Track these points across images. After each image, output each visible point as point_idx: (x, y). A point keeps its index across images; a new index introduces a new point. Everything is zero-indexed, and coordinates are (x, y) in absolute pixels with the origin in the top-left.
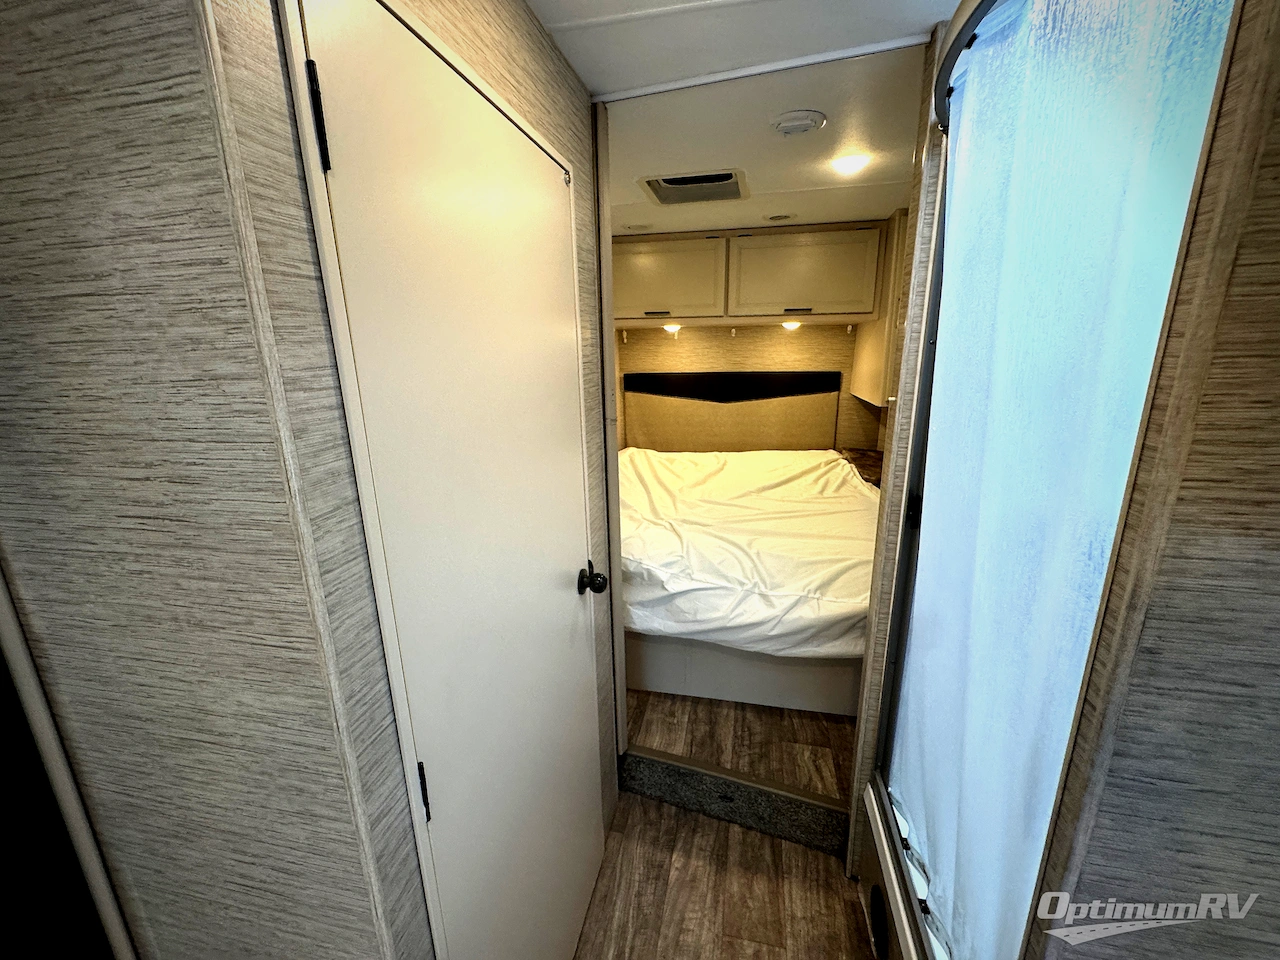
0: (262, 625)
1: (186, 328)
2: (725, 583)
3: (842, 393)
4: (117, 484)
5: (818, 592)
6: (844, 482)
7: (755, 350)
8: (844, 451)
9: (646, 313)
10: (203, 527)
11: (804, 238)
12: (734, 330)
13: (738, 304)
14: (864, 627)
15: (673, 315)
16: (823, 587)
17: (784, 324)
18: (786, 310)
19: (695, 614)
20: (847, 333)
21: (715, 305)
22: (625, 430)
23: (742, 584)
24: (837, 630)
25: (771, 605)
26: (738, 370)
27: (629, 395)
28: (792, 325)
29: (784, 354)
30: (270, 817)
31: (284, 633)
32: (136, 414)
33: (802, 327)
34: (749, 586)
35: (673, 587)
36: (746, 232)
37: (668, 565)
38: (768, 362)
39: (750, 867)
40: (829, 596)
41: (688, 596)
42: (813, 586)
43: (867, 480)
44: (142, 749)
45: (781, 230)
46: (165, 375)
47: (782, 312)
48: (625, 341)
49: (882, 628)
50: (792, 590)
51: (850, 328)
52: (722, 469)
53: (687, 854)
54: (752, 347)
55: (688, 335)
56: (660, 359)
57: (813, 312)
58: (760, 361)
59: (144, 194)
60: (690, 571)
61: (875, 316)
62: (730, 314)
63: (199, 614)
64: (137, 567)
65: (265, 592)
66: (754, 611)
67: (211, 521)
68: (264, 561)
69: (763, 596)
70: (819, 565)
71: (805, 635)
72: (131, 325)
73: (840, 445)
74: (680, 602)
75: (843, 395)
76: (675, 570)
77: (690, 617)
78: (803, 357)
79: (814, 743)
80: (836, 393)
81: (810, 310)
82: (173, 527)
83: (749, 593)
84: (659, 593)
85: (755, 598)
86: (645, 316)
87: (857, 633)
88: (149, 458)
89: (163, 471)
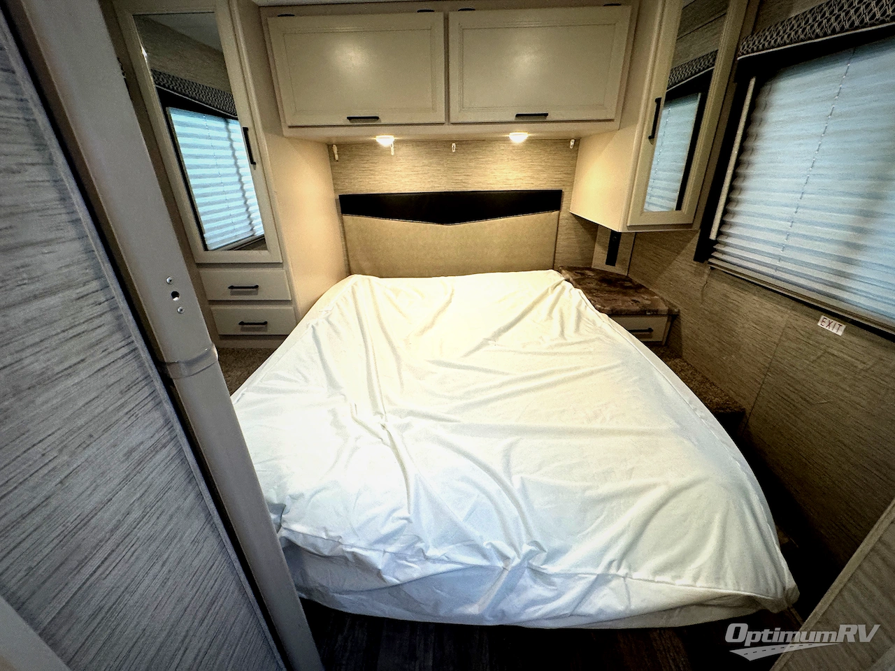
3: (561, 213)
5: (624, 564)
7: (476, 168)
8: (563, 271)
9: (349, 118)
12: (454, 144)
13: (462, 108)
15: (383, 122)
17: (511, 135)
18: (518, 116)
20: (569, 149)
21: (434, 109)
22: (348, 256)
26: (459, 190)
27: (349, 219)
28: (519, 136)
29: (506, 172)
33: (531, 141)
36: (468, 5)
38: (490, 181)
43: (600, 311)
47: (513, 118)
48: (337, 156)
51: (572, 142)
52: (450, 302)
55: (405, 150)
56: (377, 178)
57: (548, 118)
58: (482, 180)
60: (420, 545)
61: (616, 125)
62: (452, 120)
70: (614, 503)
73: (558, 265)
75: (563, 214)
78: (524, 174)
80: (556, 213)
81: (546, 115)
86: (348, 122)
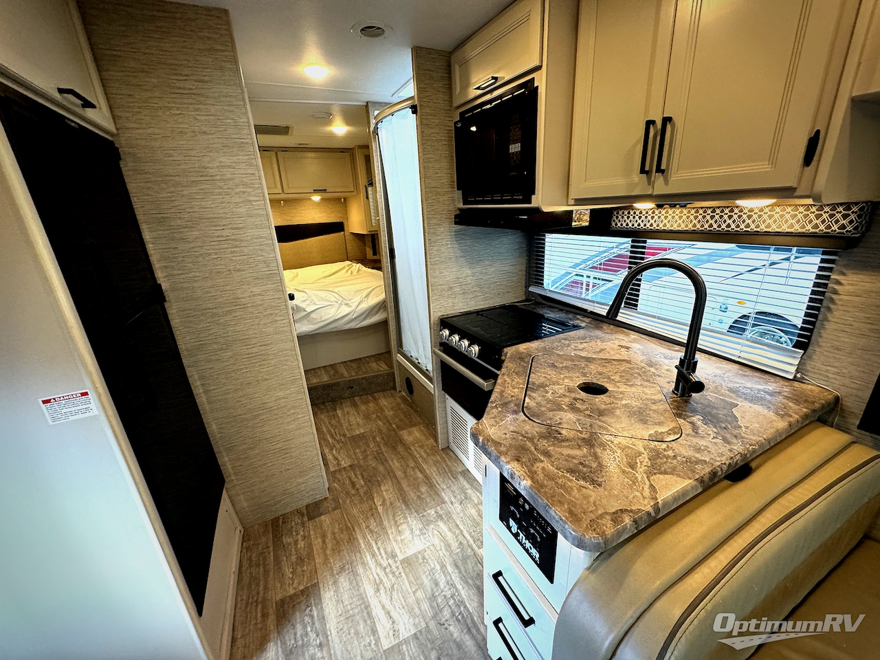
0: (260, 266)
1: (241, 189)
2: (330, 303)
3: (345, 232)
4: (211, 232)
5: (366, 298)
6: (359, 270)
7: (297, 213)
10: (242, 241)
11: (311, 155)
12: (282, 202)
13: (289, 187)
14: (385, 306)
16: (367, 296)
17: (312, 198)
18: (313, 190)
19: (321, 318)
20: (341, 202)
21: (276, 187)
23: (337, 302)
24: (376, 309)
25: (350, 306)
28: (316, 198)
29: (312, 214)
30: (261, 327)
31: (268, 266)
32: (221, 212)
33: (322, 199)
34: (340, 302)
35: (309, 309)
36: (285, 149)
37: (304, 301)
38: (306, 219)
39: (366, 403)
40: (370, 299)
41: (317, 311)
42: (364, 296)
44: (209, 320)
45: (302, 149)
46: (233, 200)
47: (311, 191)
49: (391, 304)
50: (357, 300)
51: (343, 200)
53: (342, 409)
54: (294, 211)
57: (327, 191)
58: (300, 218)
59: (230, 158)
61: (355, 193)
62: (285, 192)
63: (238, 267)
64: (216, 256)
65: (262, 256)
66: (345, 310)
67: (245, 239)
68: (262, 247)
69: (346, 304)
71: (364, 315)
72: (221, 188)
73: (350, 258)
74: (313, 315)
76: (308, 302)
77: (319, 320)
78: (323, 215)
79: (376, 361)
80: (343, 232)
81: (325, 190)
82: (231, 242)
83: (341, 304)
84: (304, 313)
85: (343, 306)
87: (382, 310)
88: (224, 223)
89: (229, 226)
